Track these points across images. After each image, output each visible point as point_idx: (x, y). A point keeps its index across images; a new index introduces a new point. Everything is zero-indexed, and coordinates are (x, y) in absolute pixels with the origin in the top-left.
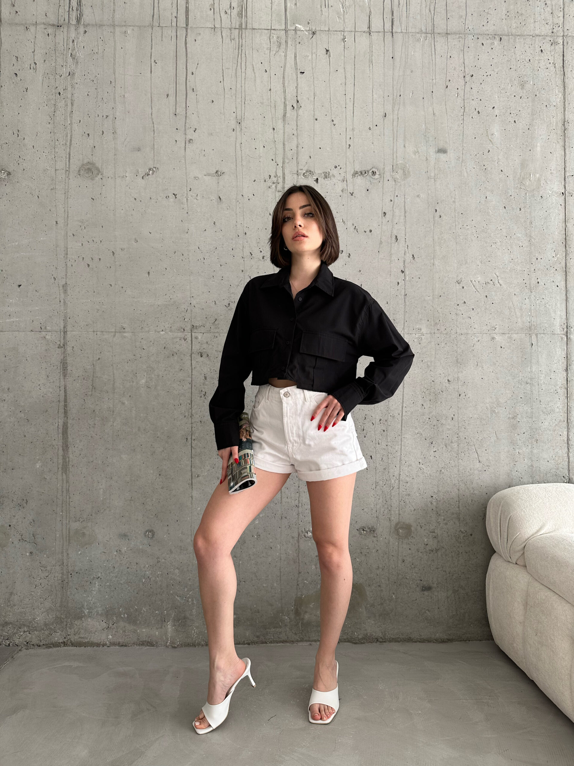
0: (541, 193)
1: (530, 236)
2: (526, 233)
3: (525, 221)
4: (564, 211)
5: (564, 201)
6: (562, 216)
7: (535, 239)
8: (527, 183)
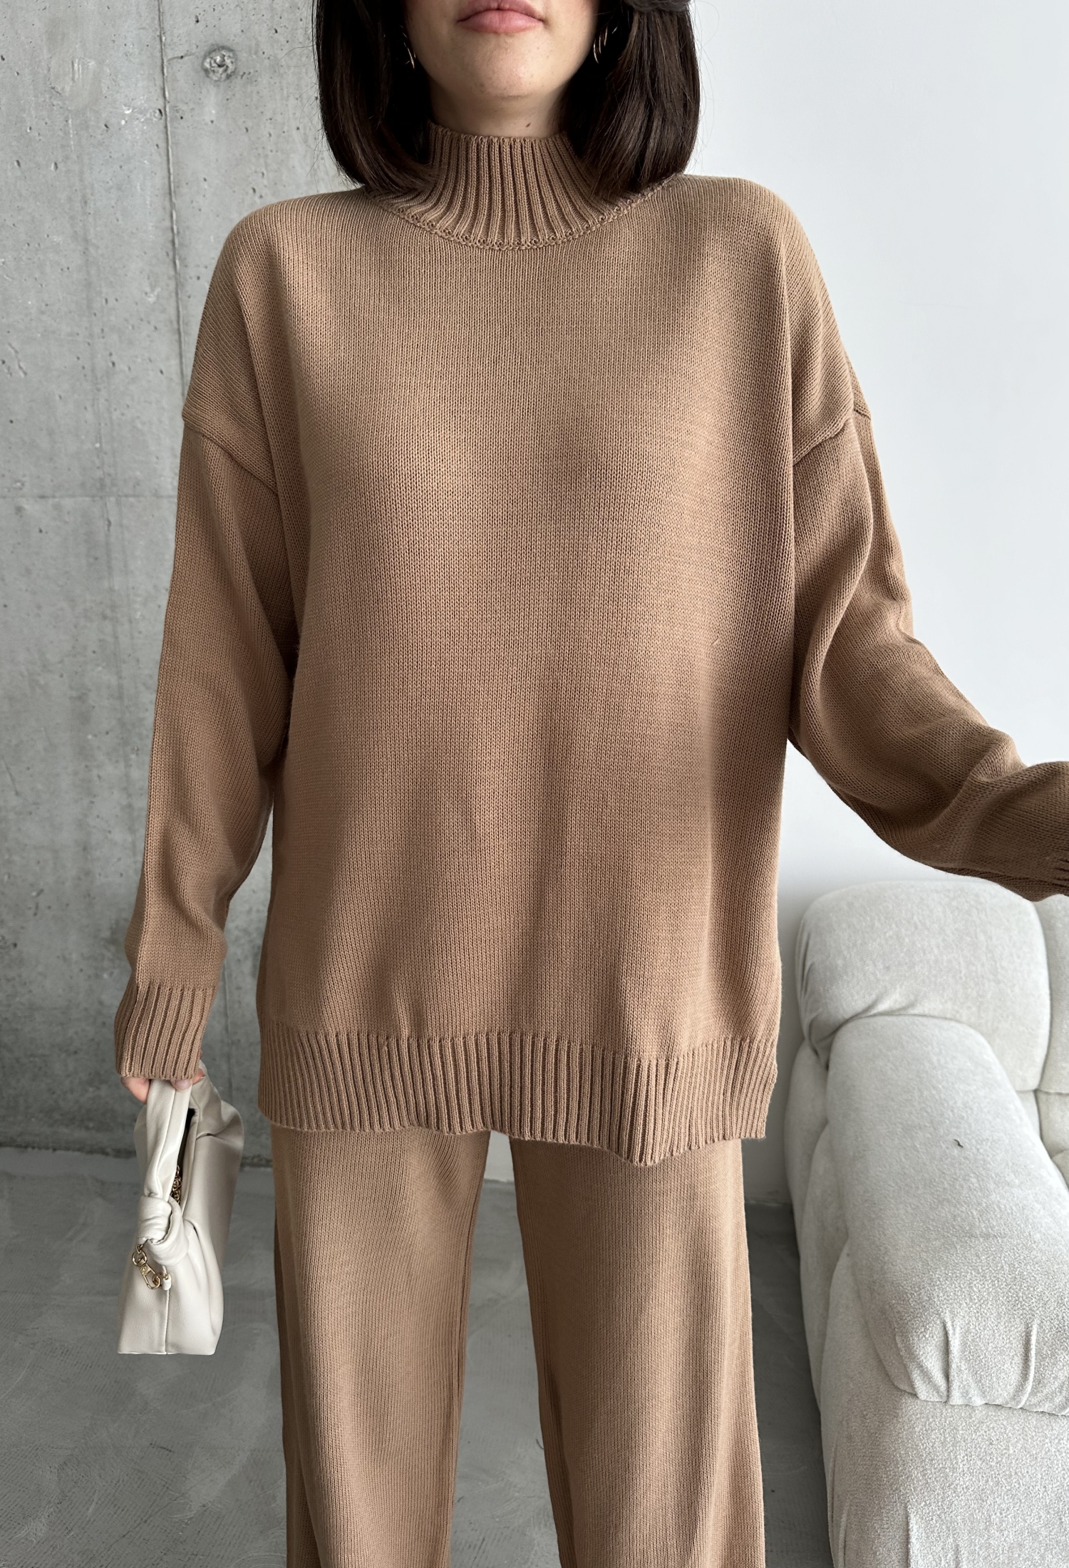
0: (104, 115)
1: (86, 240)
2: (75, 232)
3: (70, 199)
4: (165, 165)
5: (163, 136)
6: (159, 180)
7: (98, 247)
8: (68, 89)
